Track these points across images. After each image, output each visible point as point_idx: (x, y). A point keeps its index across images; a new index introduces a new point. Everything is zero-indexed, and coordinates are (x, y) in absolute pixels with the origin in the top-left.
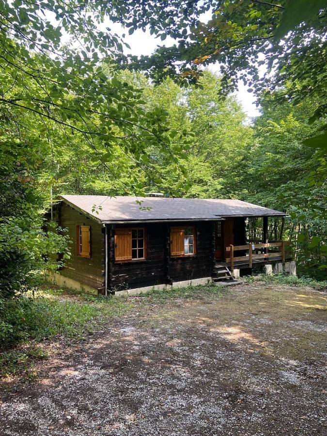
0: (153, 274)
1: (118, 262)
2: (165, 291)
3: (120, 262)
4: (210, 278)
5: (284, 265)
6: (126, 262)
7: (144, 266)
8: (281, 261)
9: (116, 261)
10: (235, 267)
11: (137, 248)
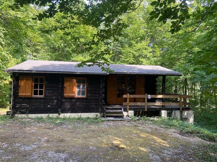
0: (49, 106)
1: (21, 97)
2: (57, 118)
3: (22, 97)
4: (98, 114)
5: (181, 112)
6: (27, 97)
7: (42, 100)
8: (178, 109)
9: (20, 96)
10: (130, 109)
11: (39, 89)
